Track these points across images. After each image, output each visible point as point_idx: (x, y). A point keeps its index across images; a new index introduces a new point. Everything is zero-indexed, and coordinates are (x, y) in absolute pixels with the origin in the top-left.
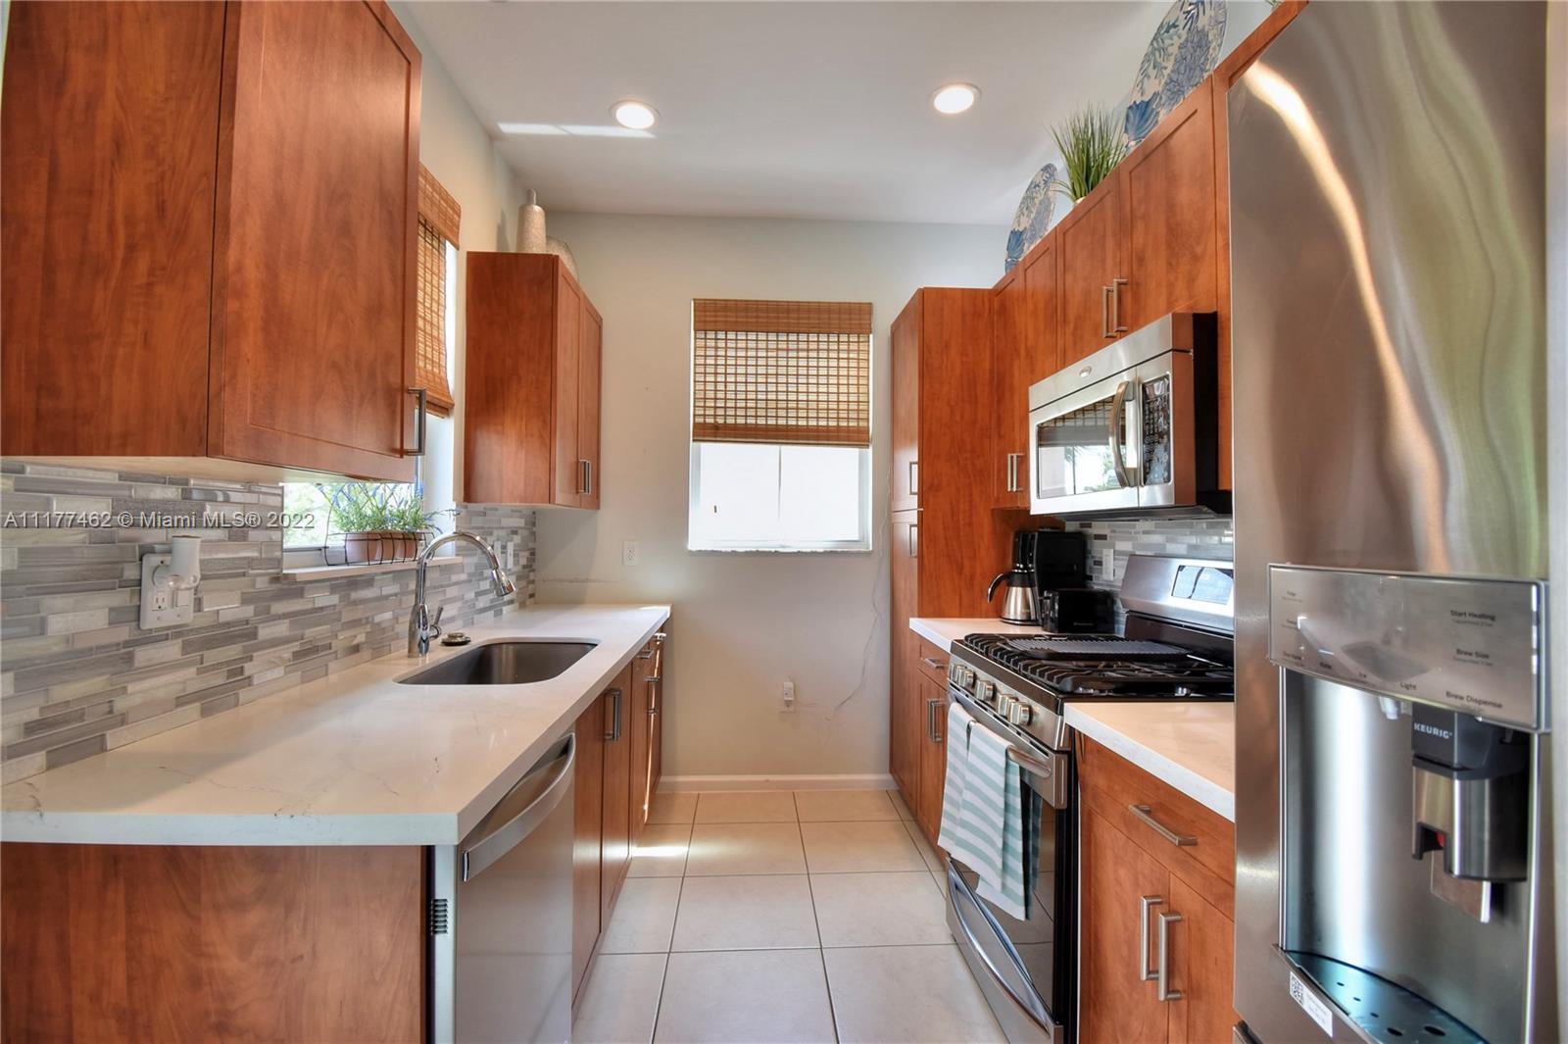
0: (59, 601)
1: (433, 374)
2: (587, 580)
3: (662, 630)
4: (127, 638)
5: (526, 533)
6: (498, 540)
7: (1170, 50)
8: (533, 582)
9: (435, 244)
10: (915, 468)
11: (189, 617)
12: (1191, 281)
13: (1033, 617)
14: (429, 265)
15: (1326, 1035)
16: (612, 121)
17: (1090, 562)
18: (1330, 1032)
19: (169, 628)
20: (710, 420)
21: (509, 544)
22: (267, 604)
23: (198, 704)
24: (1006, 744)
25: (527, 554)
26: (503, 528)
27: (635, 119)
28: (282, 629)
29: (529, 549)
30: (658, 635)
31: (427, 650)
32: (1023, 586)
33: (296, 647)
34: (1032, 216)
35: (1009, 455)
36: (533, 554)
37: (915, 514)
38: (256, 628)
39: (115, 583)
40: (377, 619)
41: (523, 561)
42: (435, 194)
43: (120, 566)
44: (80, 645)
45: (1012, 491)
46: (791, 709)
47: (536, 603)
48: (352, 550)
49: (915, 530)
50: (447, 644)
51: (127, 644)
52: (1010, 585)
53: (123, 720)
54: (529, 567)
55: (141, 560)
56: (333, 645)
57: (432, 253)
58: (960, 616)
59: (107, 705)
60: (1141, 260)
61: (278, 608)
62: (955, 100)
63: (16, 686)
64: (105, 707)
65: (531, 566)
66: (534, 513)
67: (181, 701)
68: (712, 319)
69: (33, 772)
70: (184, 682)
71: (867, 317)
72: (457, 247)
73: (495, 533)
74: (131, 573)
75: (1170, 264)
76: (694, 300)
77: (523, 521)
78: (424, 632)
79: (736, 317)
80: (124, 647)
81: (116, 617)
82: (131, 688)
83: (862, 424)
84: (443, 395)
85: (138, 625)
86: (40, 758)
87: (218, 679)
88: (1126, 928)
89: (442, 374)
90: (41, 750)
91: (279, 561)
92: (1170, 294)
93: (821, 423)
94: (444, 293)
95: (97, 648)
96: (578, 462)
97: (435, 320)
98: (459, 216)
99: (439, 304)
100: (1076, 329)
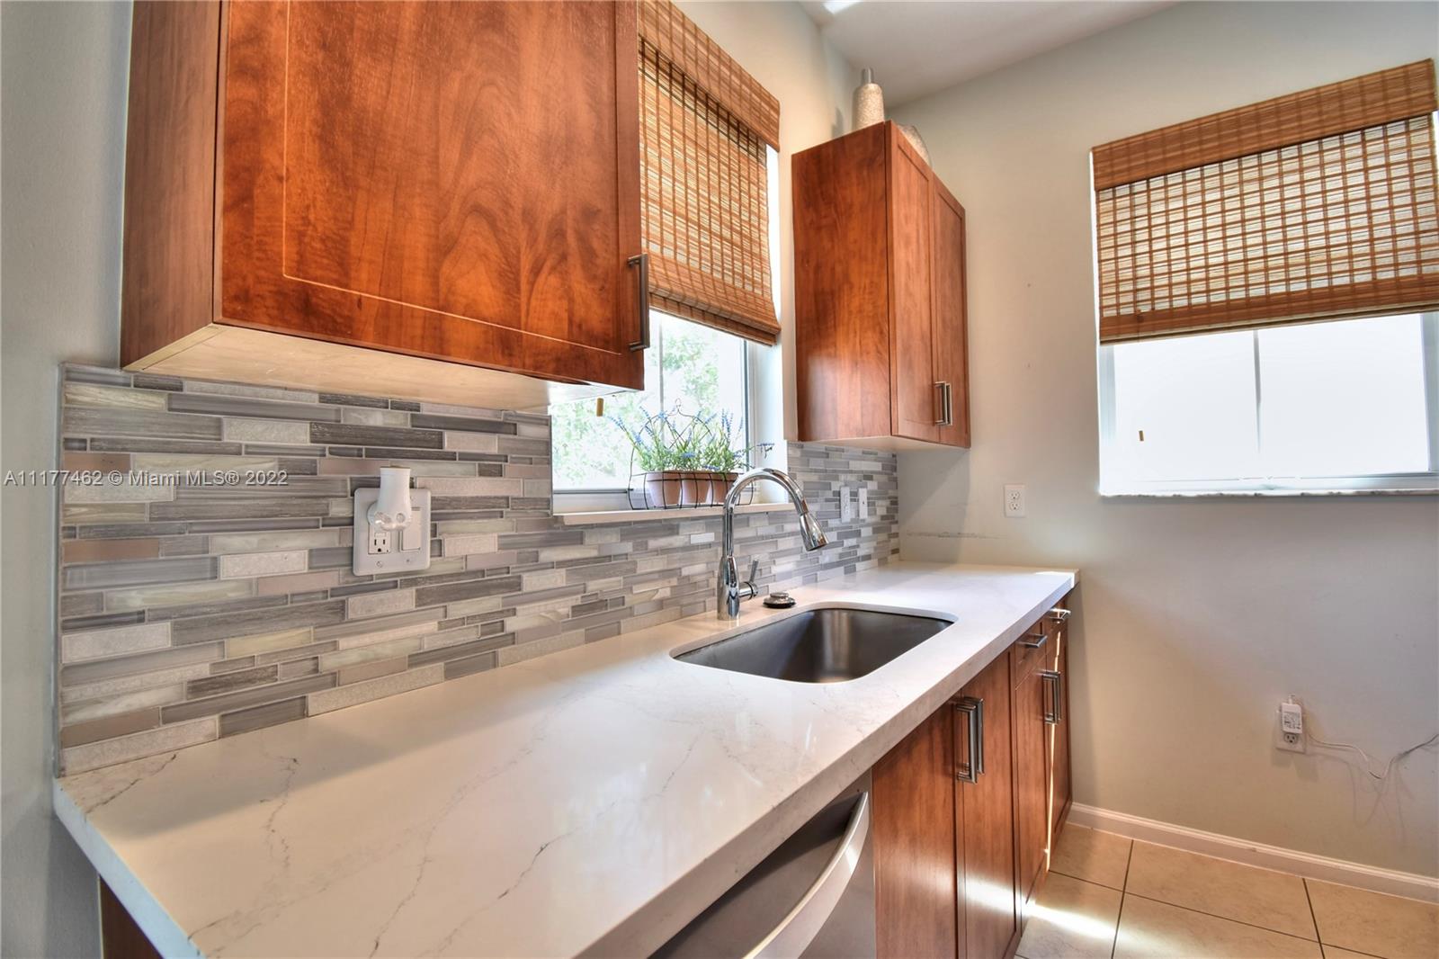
0: (237, 541)
1: (755, 296)
2: (960, 535)
3: (1064, 603)
4: (336, 585)
5: (884, 478)
6: (846, 485)
8: (896, 535)
9: (753, 150)
11: (425, 562)
14: (744, 173)
19: (398, 574)
20: (1128, 310)
21: (860, 490)
22: (535, 549)
23: (442, 664)
25: (886, 503)
26: (851, 472)
28: (558, 579)
29: (889, 498)
30: (1058, 610)
31: (737, 611)
33: (576, 600)
36: (894, 502)
38: (520, 577)
39: (318, 520)
40: (685, 572)
41: (881, 511)
42: (744, 87)
43: (324, 501)
44: (268, 592)
46: (1299, 747)
47: (901, 560)
48: (652, 490)
50: (769, 605)
51: (334, 592)
53: (334, 680)
54: (891, 517)
55: (353, 495)
56: (626, 600)
57: (749, 160)
59: (312, 662)
61: (548, 555)
63: (173, 637)
64: (309, 665)
65: (893, 517)
66: (894, 456)
67: (418, 659)
69: (201, 739)
70: (421, 638)
72: (777, 149)
73: (842, 477)
74: (338, 509)
76: (1095, 148)
77: (880, 464)
78: (734, 589)
79: (1165, 153)
80: (332, 596)
81: (318, 558)
82: (343, 643)
84: (766, 318)
85: (352, 570)
86: (211, 723)
87: (471, 635)
89: (765, 296)
90: (214, 714)
91: (549, 502)
94: (767, 206)
95: (293, 595)
96: (933, 385)
97: (755, 235)
98: (778, 112)
99: (759, 218)
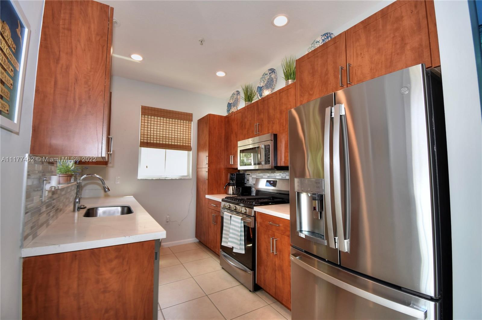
7: (266, 78)
10: (207, 157)
12: (272, 127)
13: (234, 193)
15: (304, 238)
16: (130, 56)
17: (246, 180)
18: (304, 237)
20: (146, 141)
24: (241, 217)
27: (137, 58)
32: (232, 186)
34: (234, 101)
35: (231, 156)
37: (207, 169)
45: (231, 164)
46: (168, 223)
49: (207, 173)
50: (80, 208)
52: (229, 186)
55: (44, 182)
58: (217, 194)
60: (262, 120)
62: (221, 74)
68: (147, 112)
71: (191, 117)
74: (42, 186)
75: (268, 123)
76: (142, 106)
79: (155, 112)
83: (189, 145)
88: (266, 246)
92: (268, 129)
93: (178, 144)
100: (248, 130)
